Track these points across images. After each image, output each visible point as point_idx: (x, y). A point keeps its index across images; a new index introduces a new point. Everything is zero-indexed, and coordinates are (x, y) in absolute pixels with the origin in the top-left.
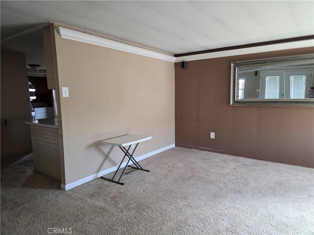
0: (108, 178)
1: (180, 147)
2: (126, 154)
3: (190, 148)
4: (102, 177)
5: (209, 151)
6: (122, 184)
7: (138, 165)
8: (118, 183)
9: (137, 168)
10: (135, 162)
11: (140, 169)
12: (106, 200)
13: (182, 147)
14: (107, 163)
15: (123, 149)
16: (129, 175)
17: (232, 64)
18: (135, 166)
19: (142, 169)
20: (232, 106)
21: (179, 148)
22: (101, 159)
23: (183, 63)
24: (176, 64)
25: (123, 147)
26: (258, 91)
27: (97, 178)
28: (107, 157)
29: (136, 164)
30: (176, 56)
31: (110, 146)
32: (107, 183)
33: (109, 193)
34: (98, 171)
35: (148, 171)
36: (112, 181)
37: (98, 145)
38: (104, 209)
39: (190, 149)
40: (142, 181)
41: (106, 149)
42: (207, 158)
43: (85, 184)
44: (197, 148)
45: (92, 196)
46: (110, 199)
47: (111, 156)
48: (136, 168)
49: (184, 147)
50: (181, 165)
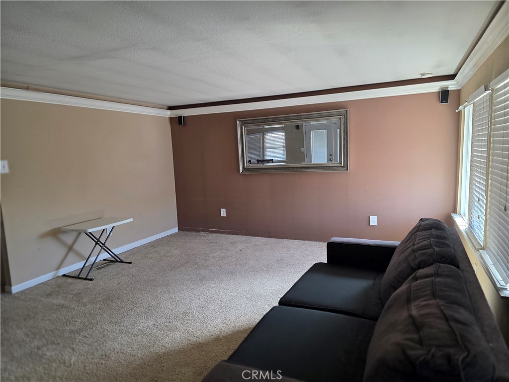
0: (73, 275)
1: (184, 231)
2: (97, 243)
3: (198, 231)
4: (64, 275)
5: (221, 233)
6: (91, 280)
7: (117, 258)
8: (86, 279)
9: (116, 260)
10: (113, 255)
11: (119, 262)
12: (66, 297)
13: (187, 231)
14: (71, 256)
15: (90, 236)
16: (102, 270)
17: (238, 122)
18: (113, 259)
19: (122, 262)
20: (242, 174)
21: (183, 233)
22: (63, 251)
23: (180, 118)
24: (171, 120)
25: (90, 233)
26: (302, 150)
27: (58, 277)
28: (70, 249)
29: (115, 257)
30: (171, 108)
31: (75, 234)
32: (70, 280)
33: (72, 291)
34: (58, 268)
35: (130, 263)
36: (78, 277)
37: (56, 234)
38: (63, 306)
39: (198, 233)
40: (119, 274)
41: (69, 239)
42: (214, 241)
43: (40, 284)
44: (206, 231)
45: (49, 295)
46: (71, 296)
47: (76, 247)
48: (114, 261)
49: (190, 231)
50: (177, 252)
